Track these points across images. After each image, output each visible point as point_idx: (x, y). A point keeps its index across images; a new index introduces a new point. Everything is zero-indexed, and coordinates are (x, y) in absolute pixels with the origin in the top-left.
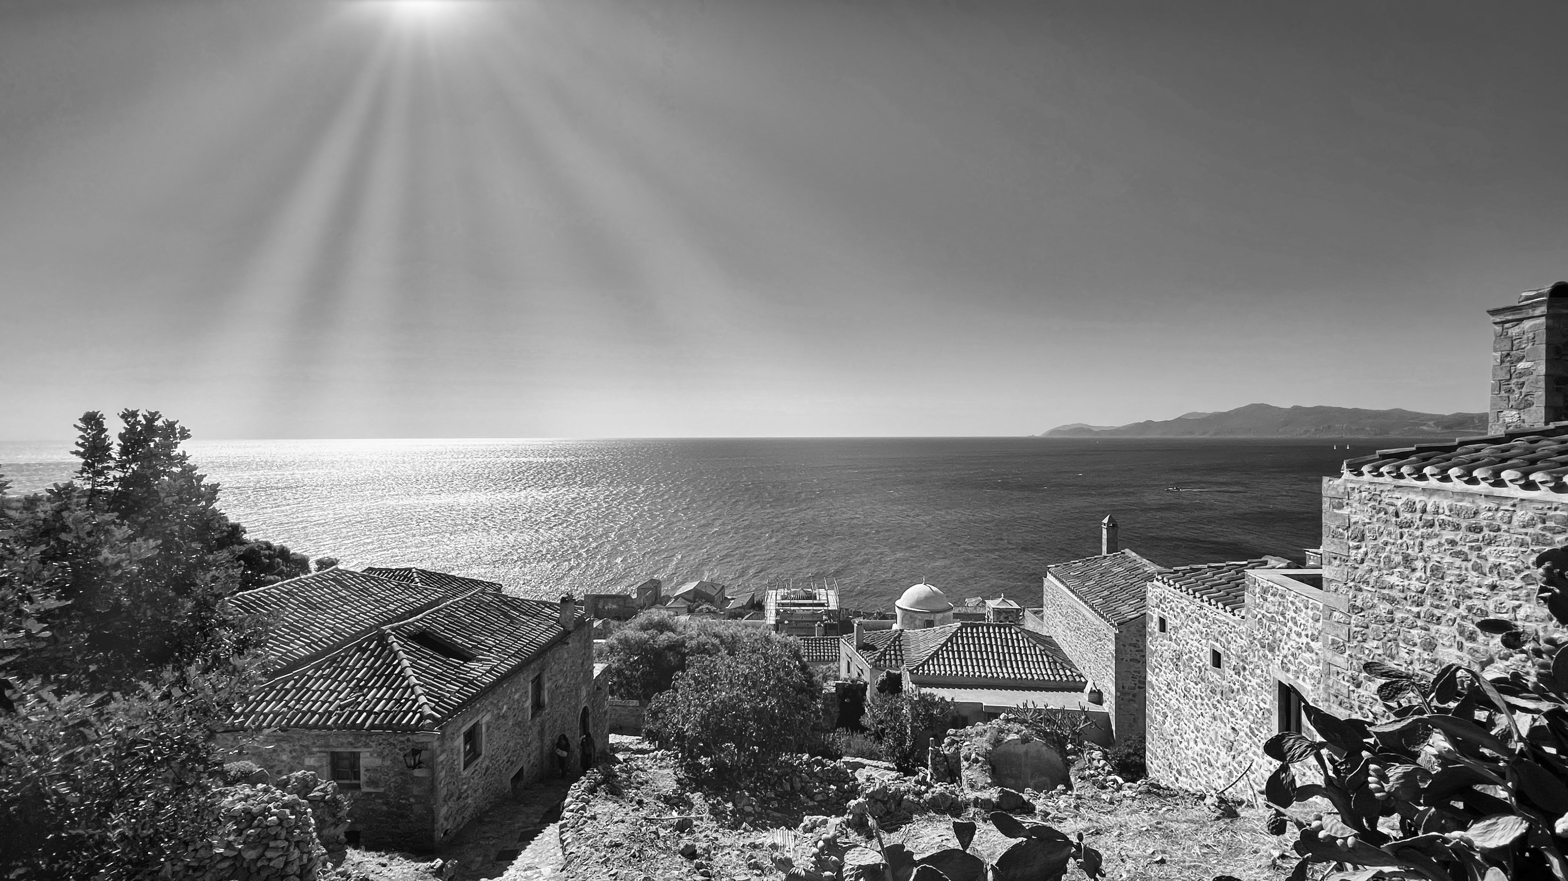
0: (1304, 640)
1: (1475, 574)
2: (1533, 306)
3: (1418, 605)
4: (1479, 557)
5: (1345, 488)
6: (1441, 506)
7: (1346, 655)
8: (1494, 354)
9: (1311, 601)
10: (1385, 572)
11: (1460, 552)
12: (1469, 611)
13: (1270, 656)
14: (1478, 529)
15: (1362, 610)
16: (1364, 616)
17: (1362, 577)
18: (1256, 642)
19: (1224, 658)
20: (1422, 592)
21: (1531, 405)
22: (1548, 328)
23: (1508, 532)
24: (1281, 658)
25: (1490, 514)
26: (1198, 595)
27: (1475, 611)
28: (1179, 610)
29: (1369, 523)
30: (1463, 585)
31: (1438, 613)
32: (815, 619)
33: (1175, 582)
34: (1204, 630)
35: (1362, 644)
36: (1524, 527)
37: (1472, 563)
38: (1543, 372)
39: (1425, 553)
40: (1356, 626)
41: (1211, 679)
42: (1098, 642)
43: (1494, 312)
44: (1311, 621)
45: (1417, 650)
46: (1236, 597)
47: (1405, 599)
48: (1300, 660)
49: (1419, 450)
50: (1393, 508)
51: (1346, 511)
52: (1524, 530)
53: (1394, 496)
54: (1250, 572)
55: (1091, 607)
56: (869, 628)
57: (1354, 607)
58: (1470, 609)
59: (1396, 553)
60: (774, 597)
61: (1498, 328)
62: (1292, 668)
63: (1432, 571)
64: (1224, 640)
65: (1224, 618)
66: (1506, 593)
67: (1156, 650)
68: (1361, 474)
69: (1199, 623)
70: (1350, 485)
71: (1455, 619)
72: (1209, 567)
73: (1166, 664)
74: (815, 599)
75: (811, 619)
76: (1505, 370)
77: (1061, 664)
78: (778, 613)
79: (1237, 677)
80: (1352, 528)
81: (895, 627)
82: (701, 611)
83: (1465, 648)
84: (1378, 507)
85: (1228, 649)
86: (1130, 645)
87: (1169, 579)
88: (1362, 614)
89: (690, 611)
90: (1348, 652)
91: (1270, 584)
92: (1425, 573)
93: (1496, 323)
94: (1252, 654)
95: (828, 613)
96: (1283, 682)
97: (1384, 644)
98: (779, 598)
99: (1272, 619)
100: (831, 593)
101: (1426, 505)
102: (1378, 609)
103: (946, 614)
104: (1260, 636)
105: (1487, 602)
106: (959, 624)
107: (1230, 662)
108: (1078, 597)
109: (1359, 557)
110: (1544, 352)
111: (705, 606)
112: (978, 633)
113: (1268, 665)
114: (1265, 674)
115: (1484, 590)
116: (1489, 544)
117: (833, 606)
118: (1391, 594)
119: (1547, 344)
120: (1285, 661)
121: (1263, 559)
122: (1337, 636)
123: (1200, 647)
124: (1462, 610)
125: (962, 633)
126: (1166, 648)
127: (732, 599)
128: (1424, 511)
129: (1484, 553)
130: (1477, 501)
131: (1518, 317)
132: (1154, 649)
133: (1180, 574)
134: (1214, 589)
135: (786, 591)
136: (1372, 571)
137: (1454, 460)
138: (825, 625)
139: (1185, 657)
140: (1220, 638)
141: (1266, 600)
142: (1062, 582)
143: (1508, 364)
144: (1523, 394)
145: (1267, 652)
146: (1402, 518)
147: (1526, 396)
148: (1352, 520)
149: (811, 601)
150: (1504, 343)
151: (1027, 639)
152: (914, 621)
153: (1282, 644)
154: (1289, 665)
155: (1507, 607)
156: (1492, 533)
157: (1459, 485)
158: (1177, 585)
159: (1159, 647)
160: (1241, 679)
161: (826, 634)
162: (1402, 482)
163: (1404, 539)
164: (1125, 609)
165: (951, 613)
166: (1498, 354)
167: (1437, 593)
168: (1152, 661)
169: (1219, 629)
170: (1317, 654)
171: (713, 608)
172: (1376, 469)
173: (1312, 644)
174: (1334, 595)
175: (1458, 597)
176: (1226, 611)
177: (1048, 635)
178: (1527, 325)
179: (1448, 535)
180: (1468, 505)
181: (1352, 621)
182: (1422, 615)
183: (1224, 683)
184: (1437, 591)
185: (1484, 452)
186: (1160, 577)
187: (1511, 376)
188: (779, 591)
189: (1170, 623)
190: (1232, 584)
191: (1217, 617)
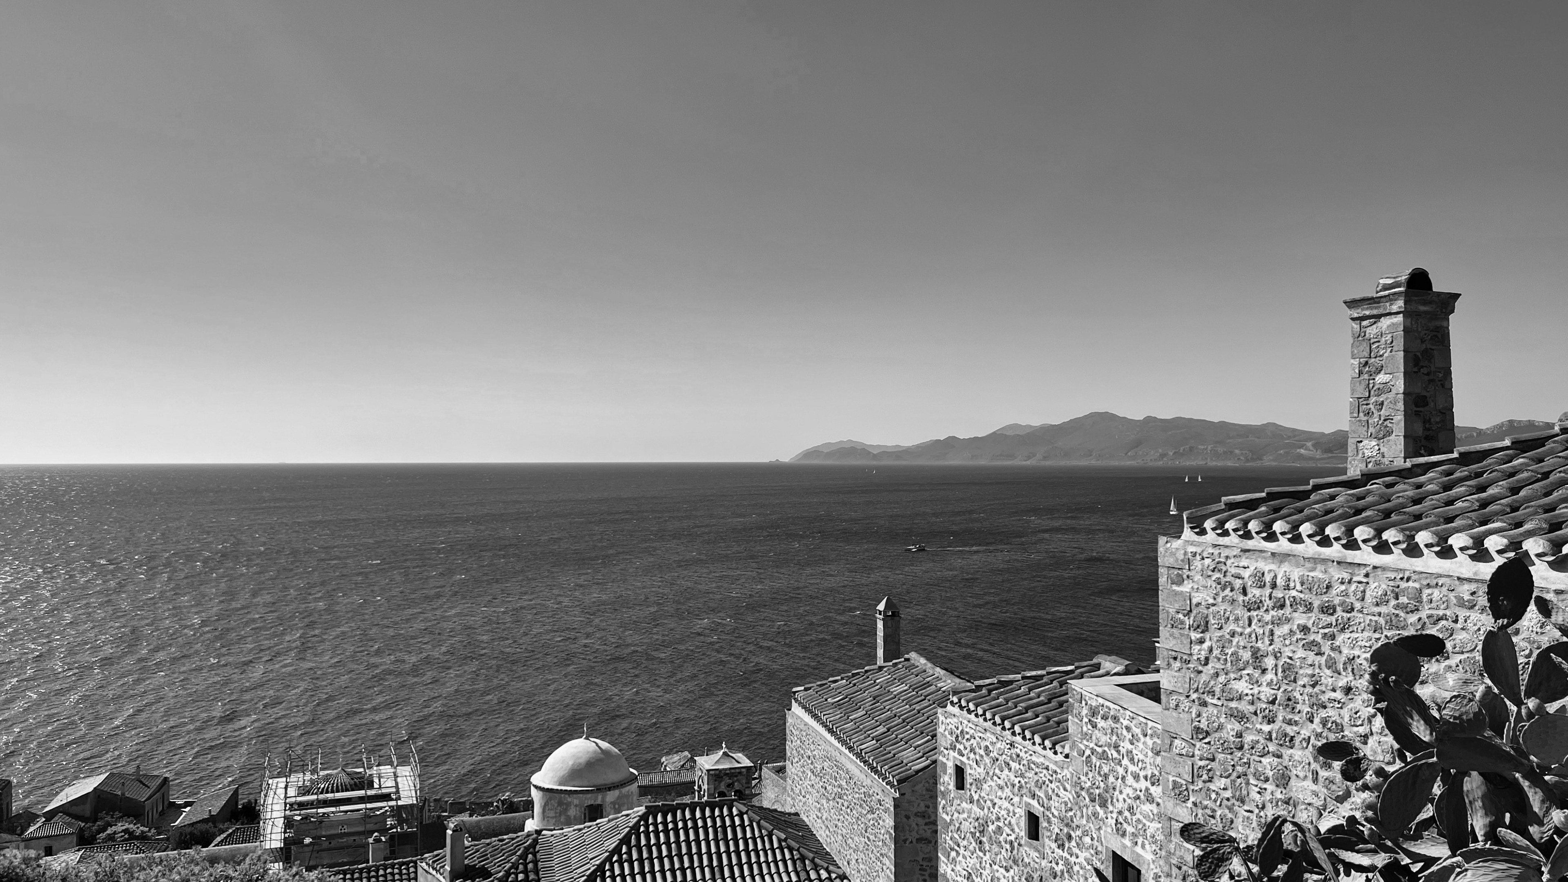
0: (1143, 784)
1: (1329, 672)
2: (1391, 298)
3: (1269, 723)
4: (1332, 649)
5: (1185, 553)
6: (1292, 579)
7: (1189, 804)
8: (1352, 361)
9: (1150, 724)
10: (1232, 676)
11: (1314, 643)
12: (1324, 725)
13: (1101, 812)
14: (1328, 609)
15: (1208, 734)
16: (1209, 743)
17: (1206, 684)
18: (1083, 793)
19: (1043, 824)
20: (1273, 702)
21: (1390, 433)
22: (1406, 330)
23: (1361, 612)
24: (1115, 815)
25: (1343, 587)
26: (1007, 724)
27: (1330, 725)
28: (982, 752)
29: (1214, 605)
30: (1317, 689)
31: (1290, 730)
32: (370, 827)
33: (977, 706)
34: (1017, 780)
35: (1208, 784)
36: (1377, 605)
37: (1325, 657)
38: (1401, 390)
39: (1277, 646)
40: (1201, 759)
41: (1026, 860)
42: (870, 816)
43: (1352, 304)
44: (1150, 754)
45: (1270, 787)
46: (1058, 723)
47: (1255, 713)
48: (1138, 816)
49: (1271, 496)
50: (1240, 581)
51: (1186, 587)
52: (1377, 610)
53: (1241, 564)
54: (1075, 684)
55: (859, 755)
56: (477, 834)
57: (1198, 730)
58: (1324, 722)
59: (1245, 647)
60: (281, 792)
61: (1356, 326)
62: (1130, 829)
63: (1284, 671)
64: (1042, 795)
65: (1042, 760)
66: (1360, 698)
67: (952, 820)
68: (1203, 532)
69: (1010, 769)
70: (1191, 549)
71: (1309, 738)
72: (1024, 678)
73: (965, 843)
74: (371, 785)
75: (361, 829)
76: (1363, 386)
77: (812, 861)
78: (289, 823)
79: (1060, 851)
80: (1194, 612)
81: (531, 825)
82: (111, 838)
83: (1321, 779)
84: (1223, 580)
85: (1049, 809)
86: (916, 815)
87: (968, 702)
88: (1206, 740)
89: (85, 841)
90: (1192, 799)
91: (1101, 701)
92: (1276, 674)
93: (1353, 319)
94: (1078, 813)
95: (398, 811)
96: (1119, 853)
97: (1233, 782)
98: (292, 792)
99: (1104, 756)
100: (405, 771)
101: (1276, 576)
102: (1225, 731)
103: (625, 790)
104: (1089, 784)
105: (1342, 712)
106: (642, 810)
107: (1051, 828)
108: (839, 739)
109: (1203, 654)
110: (1402, 361)
111: (120, 827)
112: (675, 822)
113: (1100, 828)
114: (1095, 843)
115: (1338, 695)
116: (1343, 630)
117: (408, 796)
118: (1240, 707)
119: (1405, 351)
120: (1121, 820)
121: (1095, 661)
122: (1179, 776)
123: (1011, 808)
124: (1317, 726)
125: (647, 826)
126: (965, 815)
127: (187, 804)
128: (1274, 586)
129: (1338, 643)
130: (1331, 570)
131: (1375, 312)
132: (948, 818)
133: (984, 691)
134: (1030, 714)
135: (308, 776)
136: (1217, 675)
137: (1307, 512)
138: (392, 837)
139: (992, 828)
140: (1037, 792)
141: (1095, 726)
142: (815, 717)
143: (1366, 376)
144: (1382, 419)
145: (1098, 808)
146: (1250, 596)
147: (1385, 420)
148: (1194, 601)
149: (361, 793)
150: (1361, 348)
151: (758, 824)
152: (566, 810)
153: (1117, 793)
154: (1125, 825)
155: (1363, 717)
156: (1345, 615)
157: (1309, 548)
158: (980, 711)
159: (956, 815)
160: (1065, 855)
161: (393, 855)
162: (1250, 544)
163: (1253, 626)
164: (908, 754)
165: (634, 787)
166: (1356, 362)
167: (1290, 702)
168: (946, 839)
169: (1036, 778)
170: (1158, 804)
171: (139, 829)
172: (1221, 524)
173: (1153, 790)
174: (1175, 714)
175: (1312, 706)
176: (1045, 748)
177: (793, 811)
178: (1385, 322)
179: (1300, 619)
180: (1321, 576)
181: (1197, 752)
182: (1274, 736)
183: (1044, 863)
184: (1289, 699)
185: (1340, 499)
186: (955, 700)
187: (1370, 392)
188: (293, 778)
189: (972, 772)
190: (1054, 703)
191: (1034, 758)
